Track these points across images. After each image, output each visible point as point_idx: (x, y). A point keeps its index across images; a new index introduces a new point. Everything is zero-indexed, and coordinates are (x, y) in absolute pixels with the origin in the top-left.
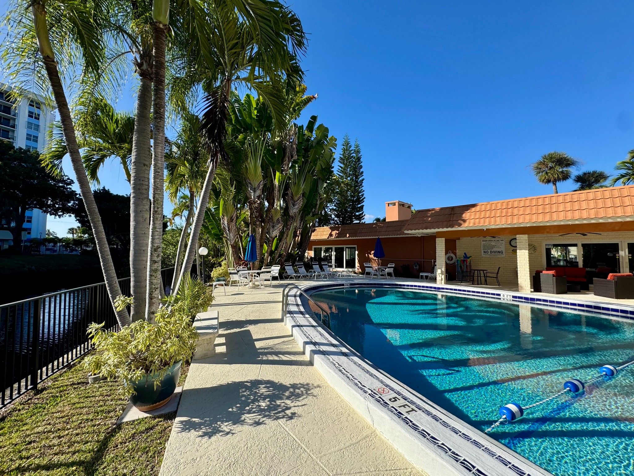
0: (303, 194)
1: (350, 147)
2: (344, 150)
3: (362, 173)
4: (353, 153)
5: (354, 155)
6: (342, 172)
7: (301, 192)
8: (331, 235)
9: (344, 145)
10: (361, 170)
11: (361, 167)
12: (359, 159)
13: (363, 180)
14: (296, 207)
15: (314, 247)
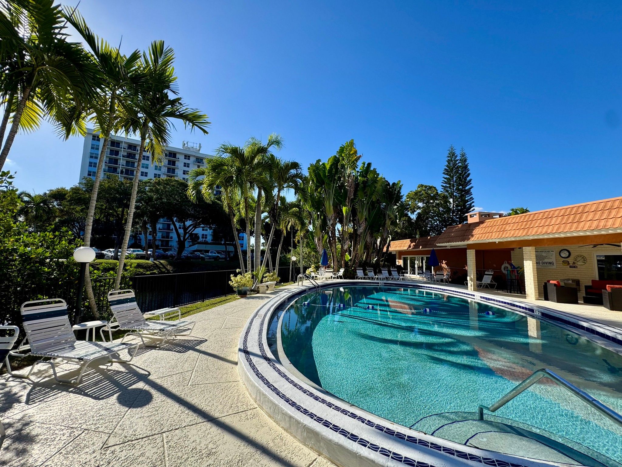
0: (366, 219)
1: (456, 157)
2: (449, 161)
3: (470, 180)
4: (459, 163)
5: (460, 164)
6: (446, 183)
7: (364, 217)
8: (410, 246)
9: (448, 157)
10: (468, 179)
11: (469, 174)
12: (465, 168)
13: (472, 187)
14: (361, 228)
15: (403, 256)
